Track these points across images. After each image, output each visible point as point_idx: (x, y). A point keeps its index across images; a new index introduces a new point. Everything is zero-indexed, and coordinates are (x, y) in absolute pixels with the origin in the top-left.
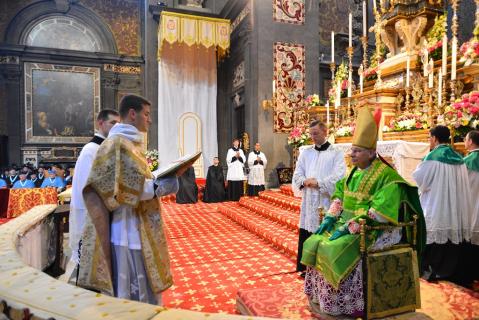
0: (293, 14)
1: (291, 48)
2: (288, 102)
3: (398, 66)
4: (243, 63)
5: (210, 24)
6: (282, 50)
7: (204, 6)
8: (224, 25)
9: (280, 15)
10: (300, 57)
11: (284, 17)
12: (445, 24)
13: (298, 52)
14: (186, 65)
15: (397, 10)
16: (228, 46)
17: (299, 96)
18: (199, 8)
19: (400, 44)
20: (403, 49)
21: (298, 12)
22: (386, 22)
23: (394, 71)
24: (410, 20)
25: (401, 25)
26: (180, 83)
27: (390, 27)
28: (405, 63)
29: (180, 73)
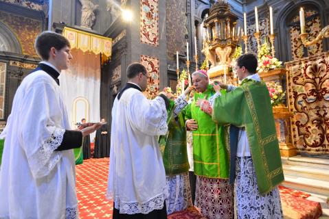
0: (152, 40)
1: (151, 59)
2: (149, 92)
3: (218, 72)
4: (120, 66)
5: (98, 40)
6: (146, 60)
7: (92, 29)
8: (108, 41)
9: (144, 39)
10: (156, 66)
11: (147, 41)
12: (241, 52)
13: (155, 62)
14: (79, 65)
15: (216, 42)
16: (110, 54)
17: (156, 89)
18: (89, 29)
19: (217, 60)
20: (220, 63)
21: (155, 39)
22: (211, 47)
23: (216, 75)
24: (223, 48)
25: (218, 50)
26: (74, 77)
27: (213, 51)
28: (223, 71)
29: (75, 69)
